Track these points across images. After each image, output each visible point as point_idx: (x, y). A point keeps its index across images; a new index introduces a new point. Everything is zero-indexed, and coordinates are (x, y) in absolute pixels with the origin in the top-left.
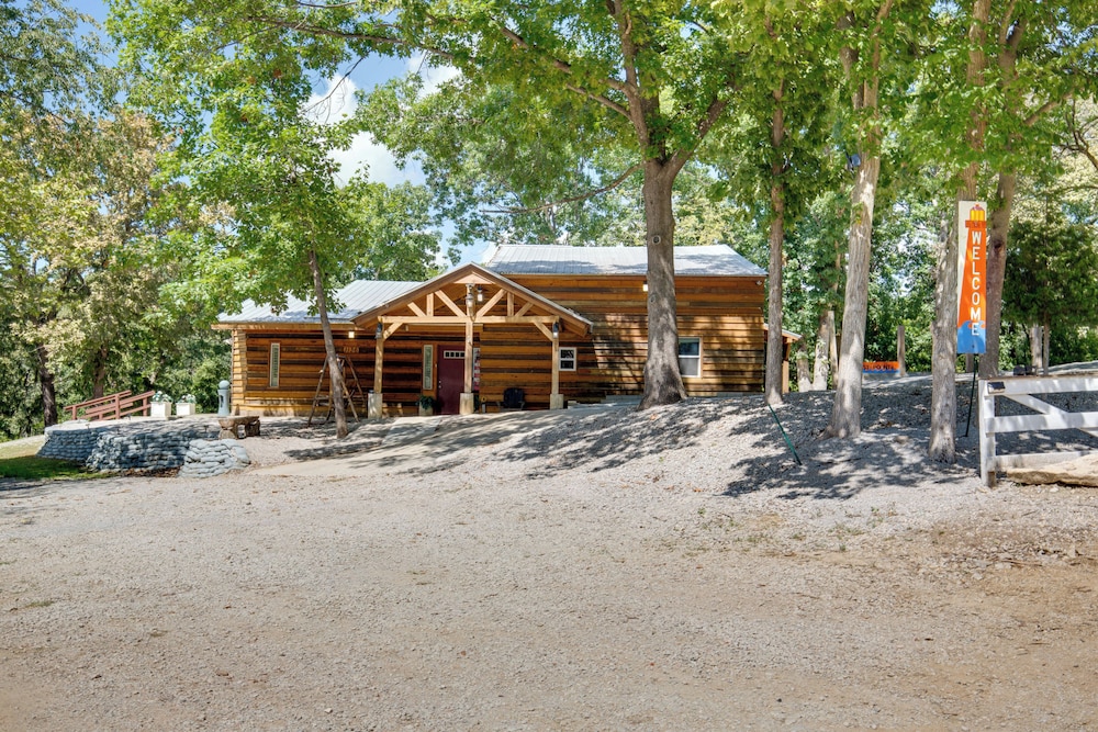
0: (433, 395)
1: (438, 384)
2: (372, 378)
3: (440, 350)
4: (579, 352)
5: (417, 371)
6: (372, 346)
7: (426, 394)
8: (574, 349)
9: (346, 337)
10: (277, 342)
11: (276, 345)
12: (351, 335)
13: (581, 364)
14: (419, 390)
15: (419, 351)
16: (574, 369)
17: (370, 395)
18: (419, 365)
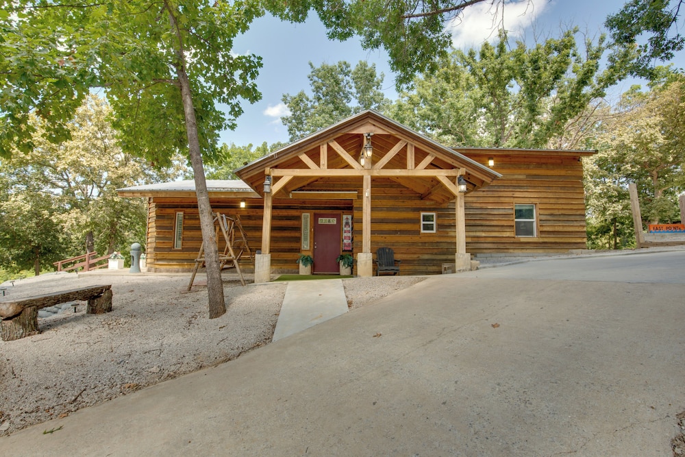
0: (310, 254)
1: (314, 245)
2: (259, 240)
3: (316, 217)
4: (439, 216)
5: (297, 234)
6: (260, 214)
7: (304, 253)
8: (434, 214)
9: (237, 207)
10: (181, 211)
11: (180, 214)
12: (243, 205)
13: (440, 226)
14: (298, 250)
15: (298, 218)
16: (434, 231)
17: (257, 256)
18: (298, 229)
